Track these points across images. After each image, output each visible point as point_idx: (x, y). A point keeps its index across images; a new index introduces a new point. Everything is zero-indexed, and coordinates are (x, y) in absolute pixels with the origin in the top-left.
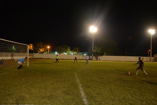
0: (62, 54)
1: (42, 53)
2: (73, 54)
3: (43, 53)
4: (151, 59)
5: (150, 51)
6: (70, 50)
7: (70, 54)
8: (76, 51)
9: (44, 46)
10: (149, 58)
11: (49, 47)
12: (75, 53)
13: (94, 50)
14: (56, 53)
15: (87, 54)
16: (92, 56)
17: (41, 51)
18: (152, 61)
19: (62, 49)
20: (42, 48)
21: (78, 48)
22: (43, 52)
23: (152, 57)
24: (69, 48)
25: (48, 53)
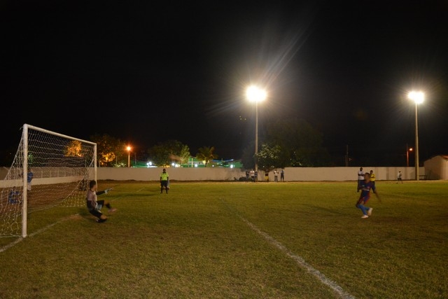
0: (167, 166)
1: (109, 165)
2: (199, 166)
3: (112, 166)
4: (418, 174)
5: (411, 149)
6: (189, 153)
7: (190, 166)
8: (207, 157)
9: (116, 145)
10: (410, 170)
11: (129, 148)
12: (204, 162)
13: (259, 152)
14: (149, 164)
15: (241, 166)
16: (254, 170)
17: (107, 159)
18: (421, 178)
19: (166, 151)
20: (109, 152)
21: (212, 148)
22: (114, 162)
23: (420, 166)
24: (186, 148)
25: (127, 166)
